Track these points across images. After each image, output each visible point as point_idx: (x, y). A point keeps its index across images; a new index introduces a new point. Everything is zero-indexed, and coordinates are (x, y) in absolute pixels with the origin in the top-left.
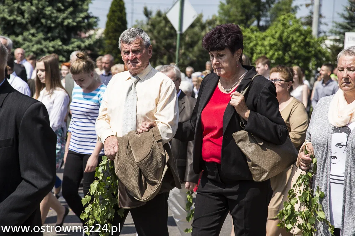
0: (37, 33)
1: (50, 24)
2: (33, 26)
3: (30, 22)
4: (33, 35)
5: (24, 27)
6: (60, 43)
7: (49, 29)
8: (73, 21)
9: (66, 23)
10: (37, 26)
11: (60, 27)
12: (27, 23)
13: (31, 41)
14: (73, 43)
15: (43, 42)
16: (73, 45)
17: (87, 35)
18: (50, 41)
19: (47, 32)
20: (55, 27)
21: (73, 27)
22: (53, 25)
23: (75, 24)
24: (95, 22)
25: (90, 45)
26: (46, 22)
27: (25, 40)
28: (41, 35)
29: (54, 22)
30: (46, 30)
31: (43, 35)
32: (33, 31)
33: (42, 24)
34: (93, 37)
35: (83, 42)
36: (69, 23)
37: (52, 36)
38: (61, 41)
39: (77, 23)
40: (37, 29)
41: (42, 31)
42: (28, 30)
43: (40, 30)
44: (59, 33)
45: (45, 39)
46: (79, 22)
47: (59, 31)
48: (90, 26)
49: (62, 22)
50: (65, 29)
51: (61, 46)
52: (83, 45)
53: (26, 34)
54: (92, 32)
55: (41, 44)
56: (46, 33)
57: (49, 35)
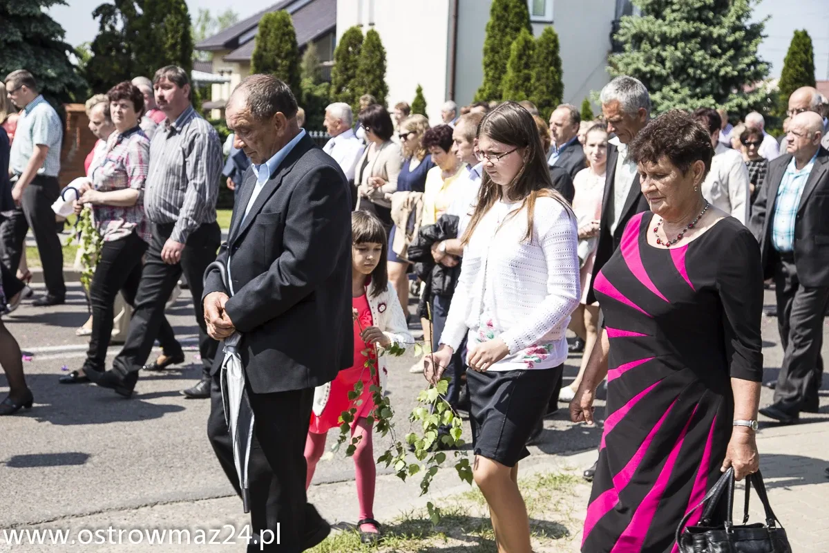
0: (681, 88)
1: (700, 75)
2: (676, 78)
3: (673, 73)
4: (676, 91)
5: (663, 81)
6: (713, 101)
7: (699, 82)
8: (733, 70)
9: (722, 73)
10: (681, 78)
11: (714, 79)
12: (668, 75)
13: (672, 99)
14: (730, 100)
15: (689, 100)
16: (731, 104)
17: (753, 88)
18: (698, 99)
19: (695, 87)
20: (707, 79)
21: (733, 77)
22: (704, 76)
23: (736, 73)
24: (766, 70)
25: (755, 103)
26: (694, 73)
27: (663, 98)
28: (686, 91)
29: (705, 72)
30: (693, 83)
31: (690, 90)
32: (675, 85)
33: (688, 75)
34: (761, 91)
35: (746, 98)
36: (727, 73)
37: (701, 92)
38: (714, 98)
39: (739, 72)
40: (682, 82)
41: (689, 85)
42: (669, 84)
43: (685, 83)
44: (712, 87)
45: (692, 97)
46: (743, 70)
47: (713, 85)
48: (758, 76)
49: (718, 71)
50: (721, 80)
51: (714, 105)
52: (745, 103)
53: (666, 89)
54: (759, 85)
55: (685, 103)
56: (693, 88)
57: (698, 90)
